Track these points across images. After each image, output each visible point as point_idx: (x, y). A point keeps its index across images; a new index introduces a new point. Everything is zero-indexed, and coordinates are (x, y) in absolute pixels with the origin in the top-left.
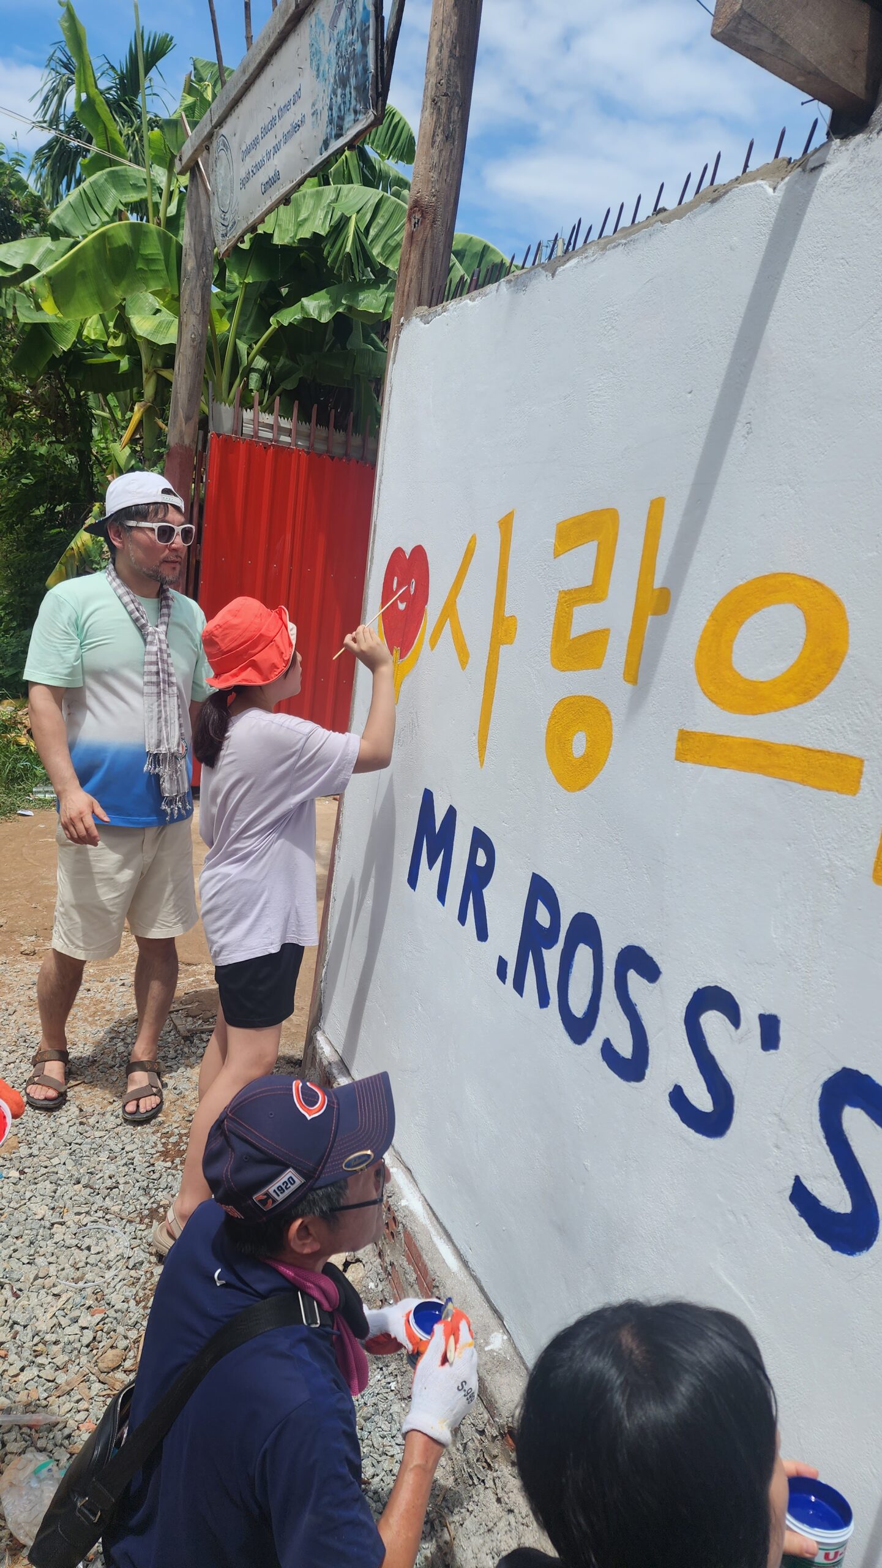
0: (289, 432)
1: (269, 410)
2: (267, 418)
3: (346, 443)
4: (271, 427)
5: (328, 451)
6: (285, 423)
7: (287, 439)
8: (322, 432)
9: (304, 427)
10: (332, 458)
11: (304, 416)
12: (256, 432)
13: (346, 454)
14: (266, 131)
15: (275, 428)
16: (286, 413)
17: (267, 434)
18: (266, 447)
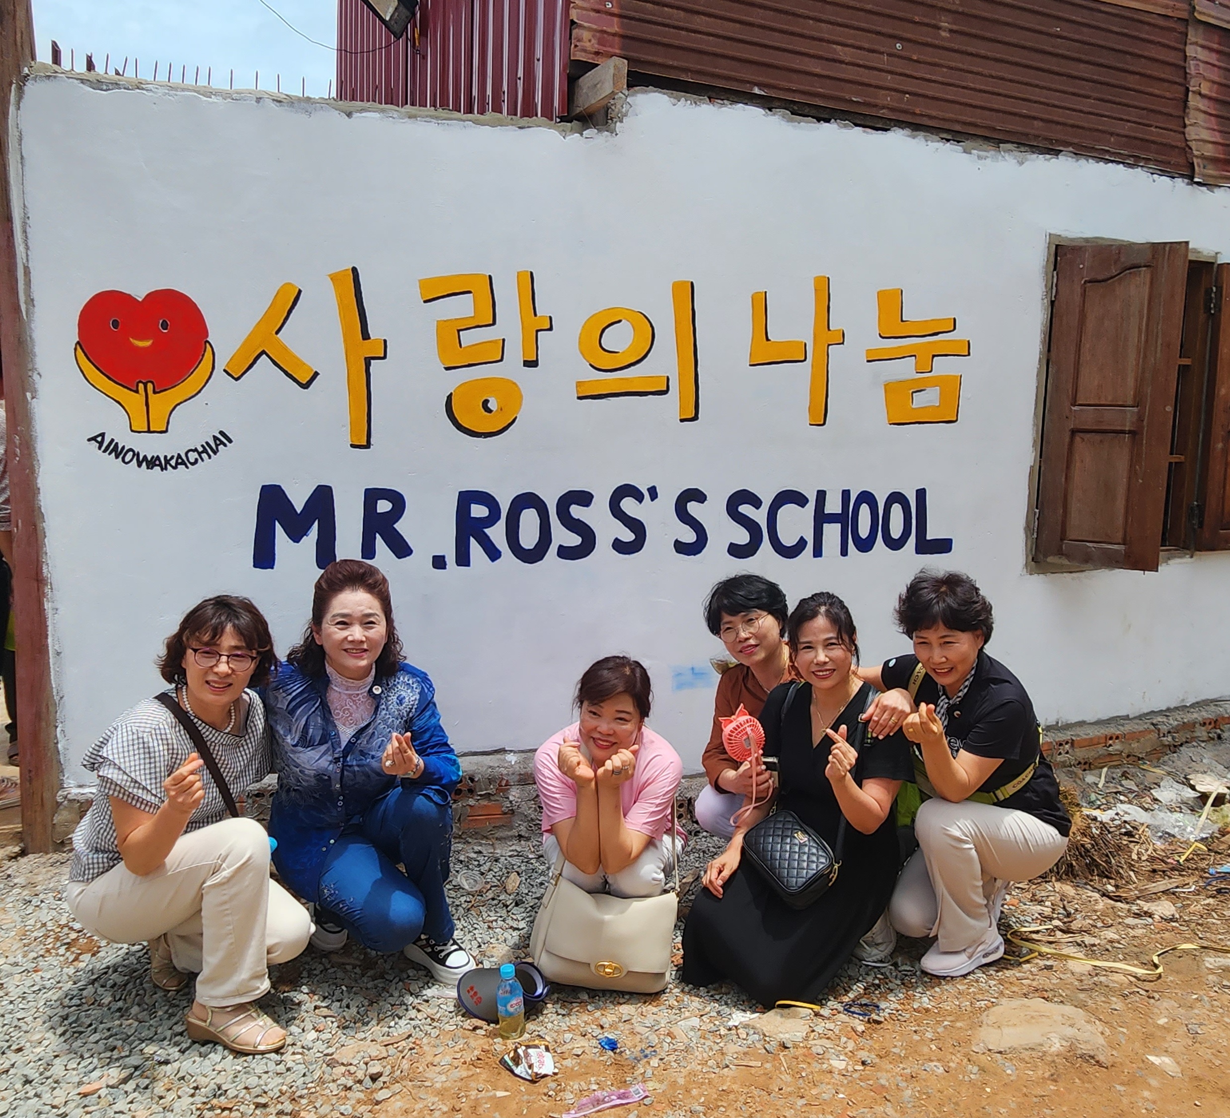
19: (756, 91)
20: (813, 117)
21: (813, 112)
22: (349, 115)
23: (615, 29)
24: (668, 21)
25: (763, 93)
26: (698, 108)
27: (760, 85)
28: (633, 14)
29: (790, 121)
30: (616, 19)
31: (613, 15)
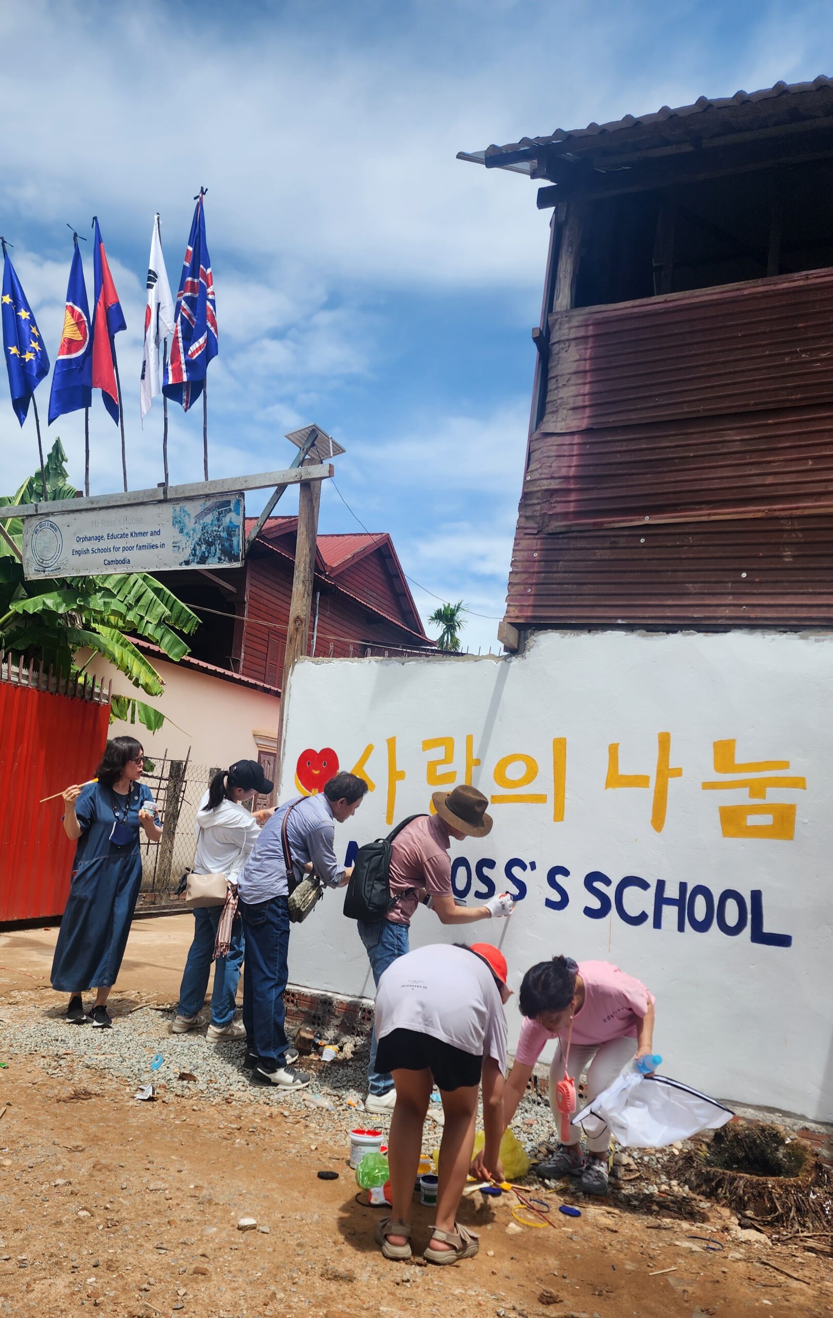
0: (27, 677)
1: (16, 663)
2: (15, 669)
3: (58, 683)
4: (18, 674)
5: (47, 689)
6: (25, 672)
7: (24, 682)
8: (44, 677)
9: (35, 674)
10: (51, 693)
11: (36, 669)
12: (9, 677)
13: (57, 691)
14: (111, 537)
15: (21, 676)
16: (26, 666)
17: (15, 679)
18: (16, 687)
19: (620, 621)
20: (663, 631)
21: (666, 628)
22: (403, 664)
23: (531, 603)
24: (566, 592)
25: (624, 622)
26: (579, 637)
27: (623, 618)
28: (542, 592)
29: (645, 636)
30: (532, 597)
31: (530, 595)
